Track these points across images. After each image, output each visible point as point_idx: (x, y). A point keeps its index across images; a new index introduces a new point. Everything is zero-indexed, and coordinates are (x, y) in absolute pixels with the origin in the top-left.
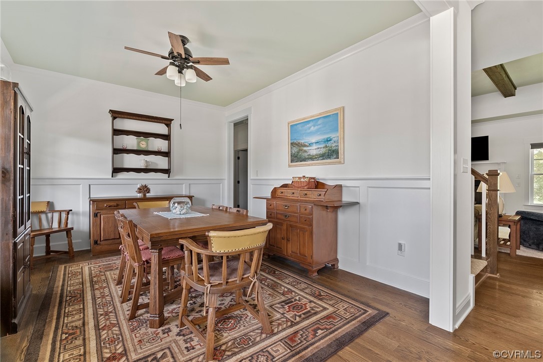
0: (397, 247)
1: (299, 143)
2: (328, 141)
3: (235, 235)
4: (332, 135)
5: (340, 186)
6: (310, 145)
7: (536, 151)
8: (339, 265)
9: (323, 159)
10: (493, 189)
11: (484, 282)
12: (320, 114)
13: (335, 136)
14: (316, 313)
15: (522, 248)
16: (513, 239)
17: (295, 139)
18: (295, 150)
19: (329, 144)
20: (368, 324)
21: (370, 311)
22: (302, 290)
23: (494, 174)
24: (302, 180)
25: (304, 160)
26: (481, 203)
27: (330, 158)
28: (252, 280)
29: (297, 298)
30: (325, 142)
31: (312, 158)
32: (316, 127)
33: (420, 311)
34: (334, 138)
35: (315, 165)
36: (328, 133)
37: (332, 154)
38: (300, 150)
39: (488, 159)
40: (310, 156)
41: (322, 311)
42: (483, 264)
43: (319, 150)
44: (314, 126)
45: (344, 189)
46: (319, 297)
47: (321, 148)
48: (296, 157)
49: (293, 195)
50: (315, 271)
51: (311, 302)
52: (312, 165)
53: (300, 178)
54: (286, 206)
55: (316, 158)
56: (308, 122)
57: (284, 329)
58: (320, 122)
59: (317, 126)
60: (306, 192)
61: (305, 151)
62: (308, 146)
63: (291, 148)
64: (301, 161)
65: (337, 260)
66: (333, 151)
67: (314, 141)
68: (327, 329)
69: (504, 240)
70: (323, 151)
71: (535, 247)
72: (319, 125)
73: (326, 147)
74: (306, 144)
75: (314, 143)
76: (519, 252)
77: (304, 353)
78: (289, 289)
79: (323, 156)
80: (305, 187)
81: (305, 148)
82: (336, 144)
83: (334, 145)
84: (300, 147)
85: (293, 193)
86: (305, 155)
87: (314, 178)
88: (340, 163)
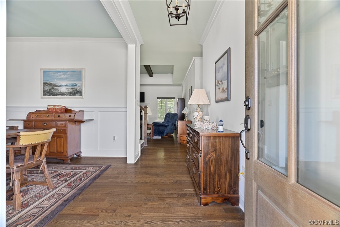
0: (113, 138)
1: (51, 84)
2: (74, 85)
3: (37, 134)
4: (77, 83)
5: (83, 111)
6: (60, 86)
7: (159, 100)
8: (82, 155)
9: (71, 96)
10: (146, 113)
11: (143, 148)
12: (69, 69)
13: (79, 83)
14: (77, 174)
15: (154, 136)
16: (152, 134)
17: (48, 81)
18: (47, 88)
19: (75, 87)
20: (104, 170)
21: (104, 166)
22: (64, 169)
23: (146, 107)
24: (57, 107)
25: (56, 95)
26: (142, 120)
27: (76, 95)
28: (43, 160)
29: (63, 172)
30: (72, 86)
31: (62, 94)
32: (65, 76)
33: (124, 161)
34: (79, 84)
35: (65, 98)
36: (74, 81)
37: (77, 93)
38: (52, 88)
39: (144, 102)
40: (61, 93)
41: (80, 173)
42: (143, 141)
43: (68, 90)
44: (64, 75)
45: (85, 113)
46: (76, 168)
47: (69, 89)
48: (48, 92)
49: (48, 117)
50: (69, 159)
51: (72, 171)
52: (62, 98)
53: (54, 106)
54: (45, 124)
55: (66, 94)
56: (60, 72)
57: (63, 184)
58: (68, 73)
59: (67, 75)
60: (59, 115)
61: (57, 90)
62: (59, 87)
63: (44, 86)
64: (53, 95)
65: (81, 152)
66: (78, 92)
67: (64, 84)
68: (86, 177)
69: (149, 134)
70: (70, 91)
71: (157, 135)
72: (68, 75)
73: (73, 88)
74: (57, 85)
75: (64, 85)
76: (153, 138)
77: (78, 187)
78: (54, 171)
79: (71, 94)
80: (59, 112)
81: (56, 88)
82: (80, 88)
83: (78, 88)
84: (52, 86)
85: (49, 116)
86: (57, 92)
87: (65, 107)
88: (83, 98)
